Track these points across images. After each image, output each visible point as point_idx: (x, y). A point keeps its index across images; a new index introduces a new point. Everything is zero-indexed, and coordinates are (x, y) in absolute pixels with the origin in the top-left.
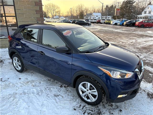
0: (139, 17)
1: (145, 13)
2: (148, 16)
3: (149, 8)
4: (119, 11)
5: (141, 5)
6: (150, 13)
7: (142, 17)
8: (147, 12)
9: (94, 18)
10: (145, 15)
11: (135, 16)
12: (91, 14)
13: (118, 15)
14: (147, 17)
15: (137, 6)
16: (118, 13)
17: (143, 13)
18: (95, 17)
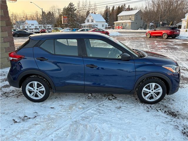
0: (83, 26)
1: (88, 21)
2: (91, 24)
3: (91, 16)
4: (66, 19)
5: (82, 13)
6: (92, 22)
7: (86, 26)
8: (90, 21)
9: (29, 27)
10: (89, 23)
11: (78, 24)
12: (23, 22)
13: (65, 23)
14: (91, 26)
15: (78, 13)
16: (65, 21)
17: (86, 21)
18: (30, 25)
